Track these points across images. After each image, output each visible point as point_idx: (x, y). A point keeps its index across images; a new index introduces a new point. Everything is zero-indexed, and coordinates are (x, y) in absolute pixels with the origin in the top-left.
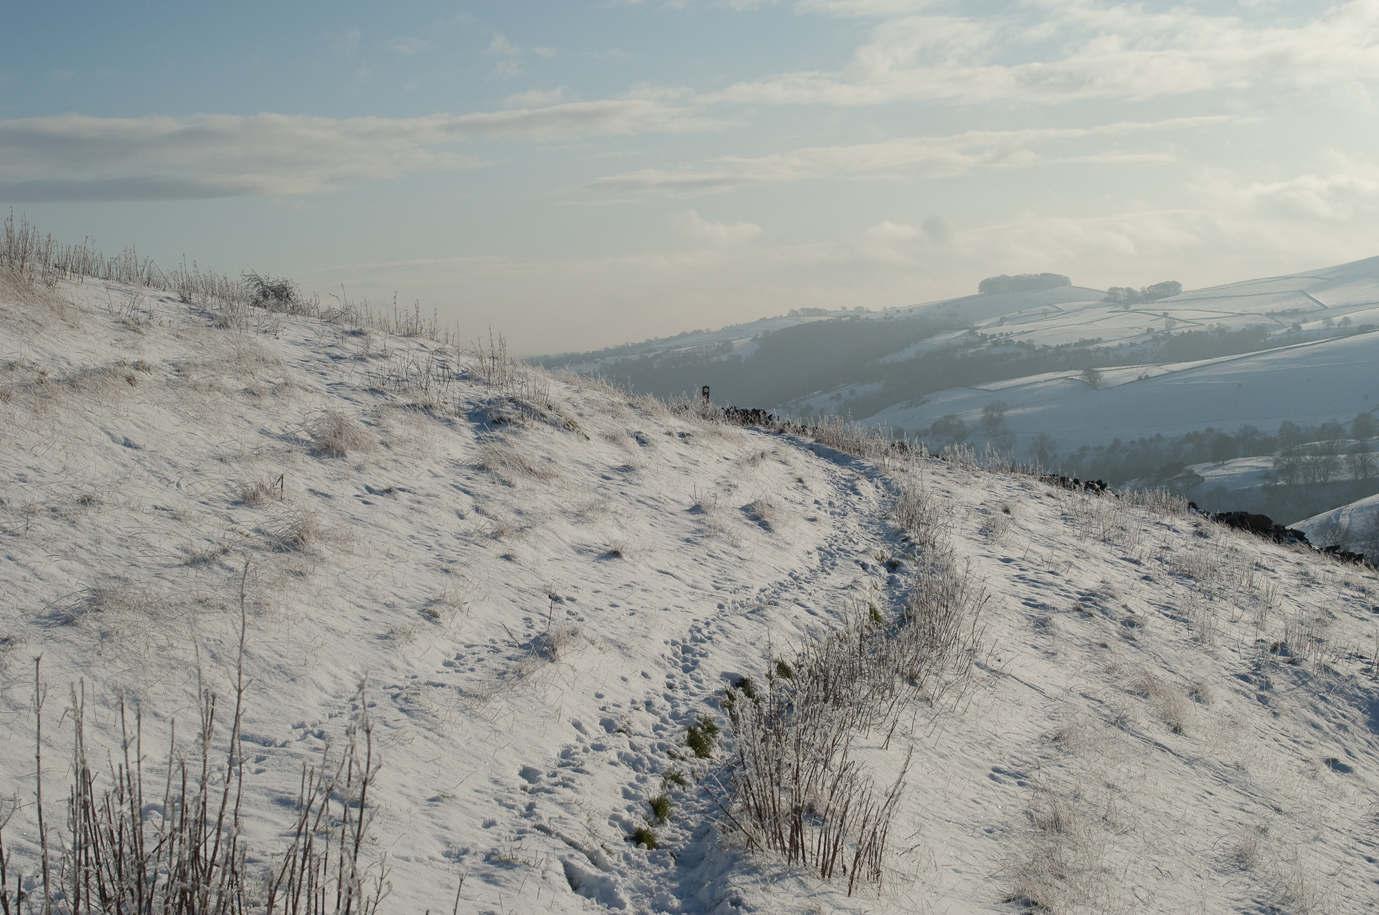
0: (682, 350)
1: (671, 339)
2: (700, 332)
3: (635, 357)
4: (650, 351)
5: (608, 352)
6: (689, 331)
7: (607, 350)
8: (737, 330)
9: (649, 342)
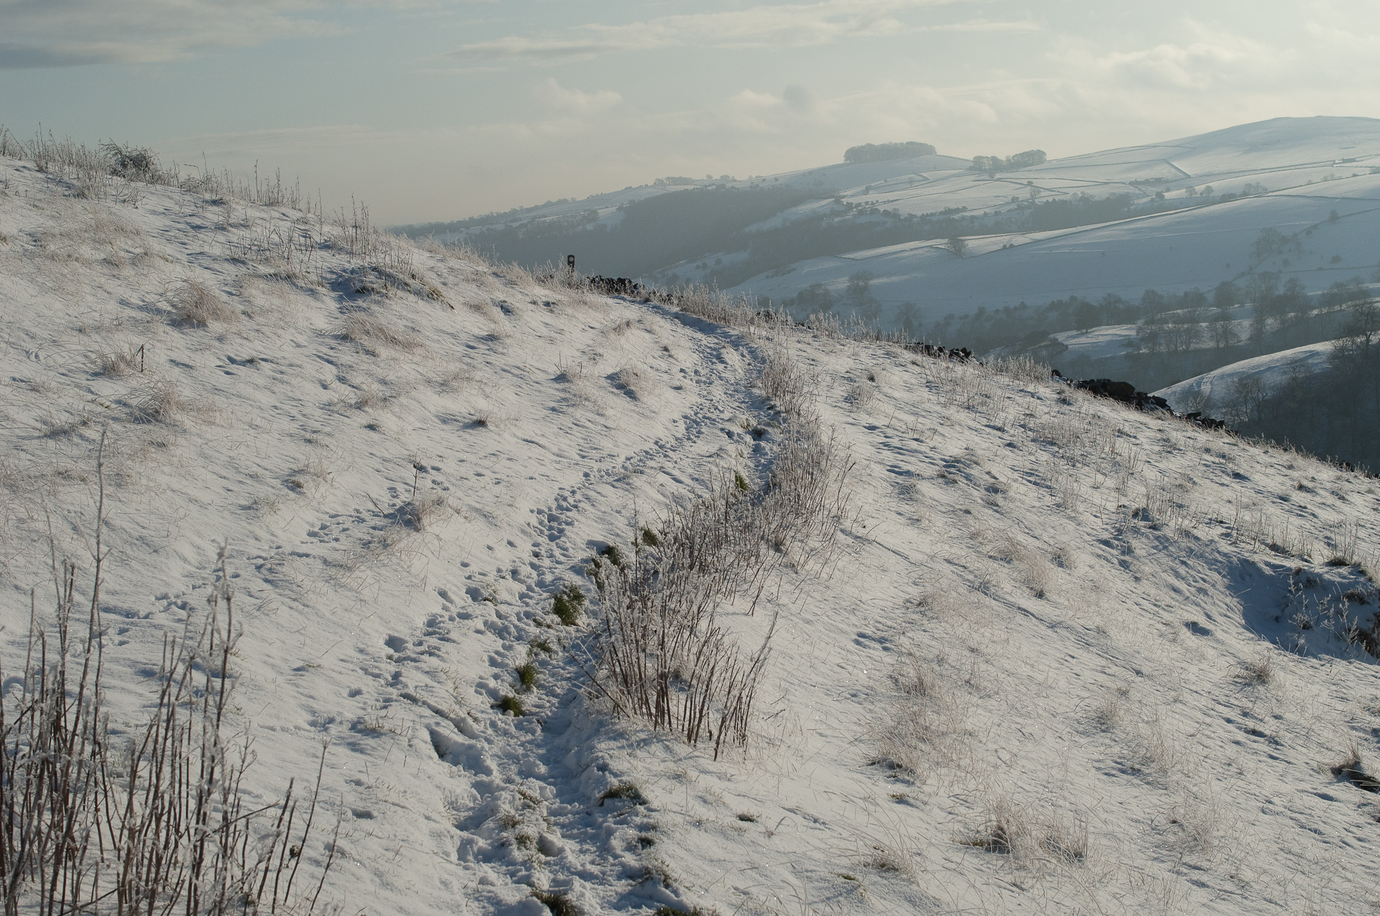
0: (548, 219)
1: (536, 208)
2: (565, 201)
3: (500, 227)
4: (516, 220)
5: (472, 222)
6: (554, 200)
7: (471, 219)
8: (603, 199)
9: (514, 212)
